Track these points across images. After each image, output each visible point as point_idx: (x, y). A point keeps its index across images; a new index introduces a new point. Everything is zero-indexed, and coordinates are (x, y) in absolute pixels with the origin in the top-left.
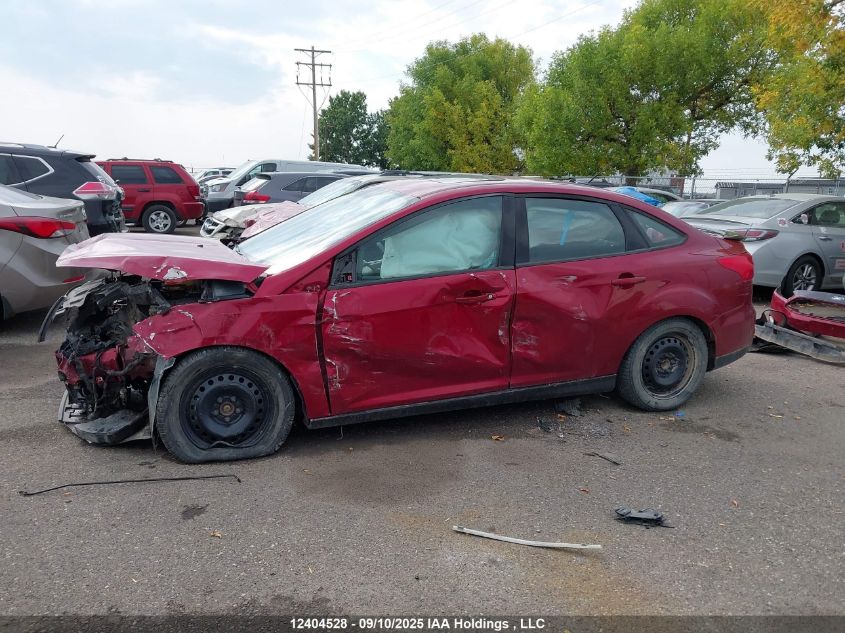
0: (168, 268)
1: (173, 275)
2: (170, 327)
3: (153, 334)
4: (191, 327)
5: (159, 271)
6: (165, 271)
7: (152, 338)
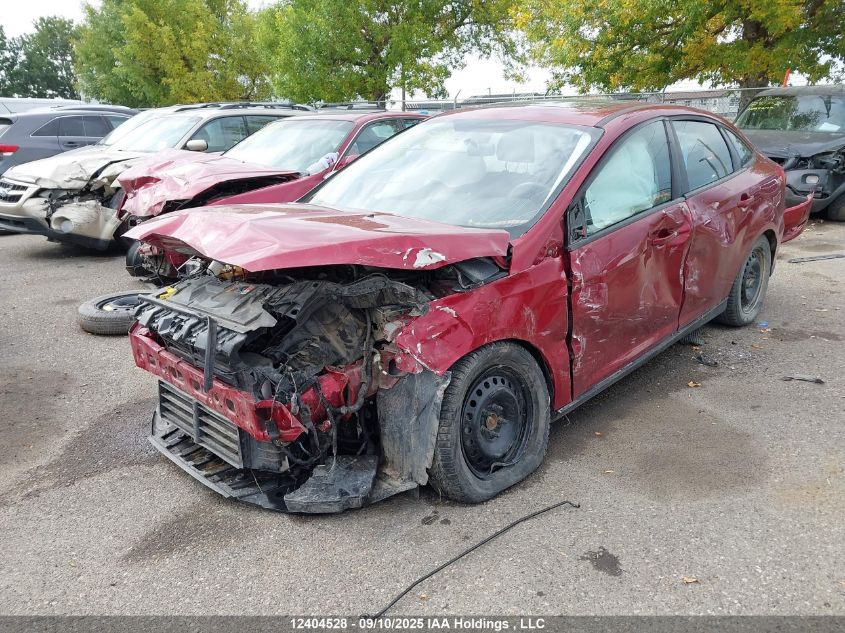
0: (416, 251)
1: (423, 260)
2: (433, 331)
3: (419, 345)
4: (456, 326)
5: (405, 257)
6: (413, 257)
7: (419, 350)
